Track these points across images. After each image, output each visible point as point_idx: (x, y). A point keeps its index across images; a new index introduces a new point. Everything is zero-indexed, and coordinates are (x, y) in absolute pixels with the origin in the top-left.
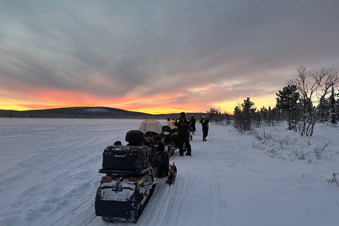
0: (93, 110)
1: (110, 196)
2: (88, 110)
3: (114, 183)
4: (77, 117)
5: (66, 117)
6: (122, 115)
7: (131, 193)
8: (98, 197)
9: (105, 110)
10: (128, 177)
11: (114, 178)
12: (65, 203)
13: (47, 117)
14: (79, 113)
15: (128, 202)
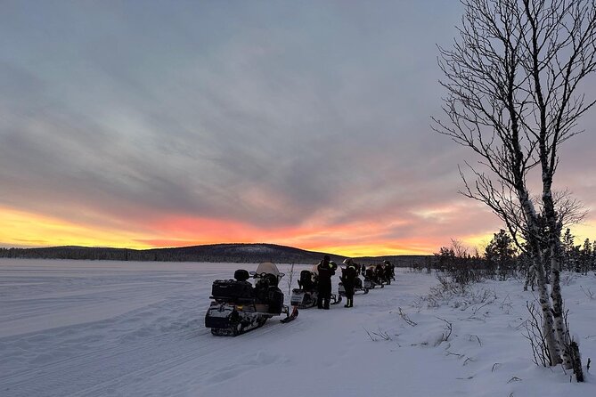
0: (250, 250)
1: (216, 314)
2: (243, 249)
3: (219, 306)
4: (225, 261)
5: (208, 261)
6: (296, 258)
7: (230, 312)
8: (208, 314)
9: (269, 249)
10: (229, 302)
11: (220, 302)
12: (187, 326)
13: (180, 260)
14: (229, 254)
15: (227, 318)
